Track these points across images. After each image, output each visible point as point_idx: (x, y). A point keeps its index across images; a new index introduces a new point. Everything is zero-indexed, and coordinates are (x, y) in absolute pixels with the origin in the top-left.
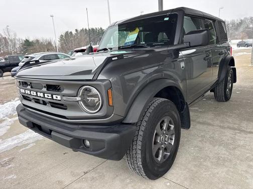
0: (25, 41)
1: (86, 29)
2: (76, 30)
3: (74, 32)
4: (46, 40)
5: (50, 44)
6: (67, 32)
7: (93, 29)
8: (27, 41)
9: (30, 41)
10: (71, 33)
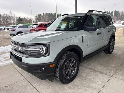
0: (19, 18)
1: (48, 13)
2: (44, 14)
3: (42, 15)
4: (29, 18)
5: (30, 20)
6: (39, 15)
7: (51, 13)
8: (20, 18)
9: (22, 18)
10: (41, 15)
